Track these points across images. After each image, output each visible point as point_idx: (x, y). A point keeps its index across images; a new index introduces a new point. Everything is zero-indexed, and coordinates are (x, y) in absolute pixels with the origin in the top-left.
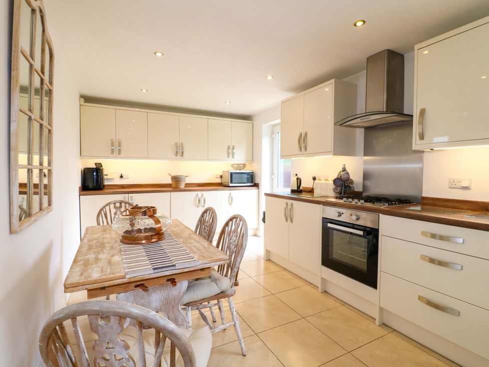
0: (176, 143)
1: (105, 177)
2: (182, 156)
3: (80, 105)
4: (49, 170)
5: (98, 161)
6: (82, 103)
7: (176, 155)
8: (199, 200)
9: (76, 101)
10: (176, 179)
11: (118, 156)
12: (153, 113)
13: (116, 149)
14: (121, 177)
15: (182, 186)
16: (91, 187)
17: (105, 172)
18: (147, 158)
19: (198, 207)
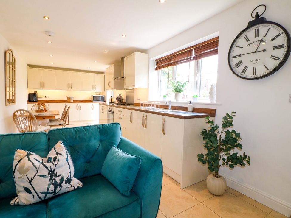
0: (69, 83)
1: (38, 97)
2: (71, 89)
4: (15, 93)
5: (35, 90)
6: (28, 68)
7: (69, 88)
8: (78, 107)
9: (26, 67)
10: (69, 98)
11: (43, 88)
12: (58, 71)
13: (42, 86)
14: (46, 97)
15: (72, 101)
16: (32, 100)
17: (38, 95)
18: (56, 89)
19: (78, 109)
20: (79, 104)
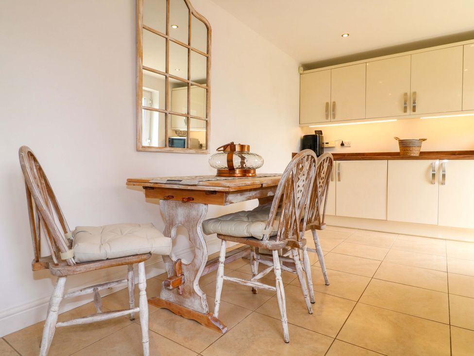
0: (406, 94)
1: (326, 145)
3: (301, 74)
5: (318, 127)
6: (302, 72)
7: (405, 111)
9: (296, 71)
11: (332, 120)
13: (331, 112)
15: (416, 153)
17: (325, 141)
18: (365, 119)
19: (432, 183)
20: (437, 162)
